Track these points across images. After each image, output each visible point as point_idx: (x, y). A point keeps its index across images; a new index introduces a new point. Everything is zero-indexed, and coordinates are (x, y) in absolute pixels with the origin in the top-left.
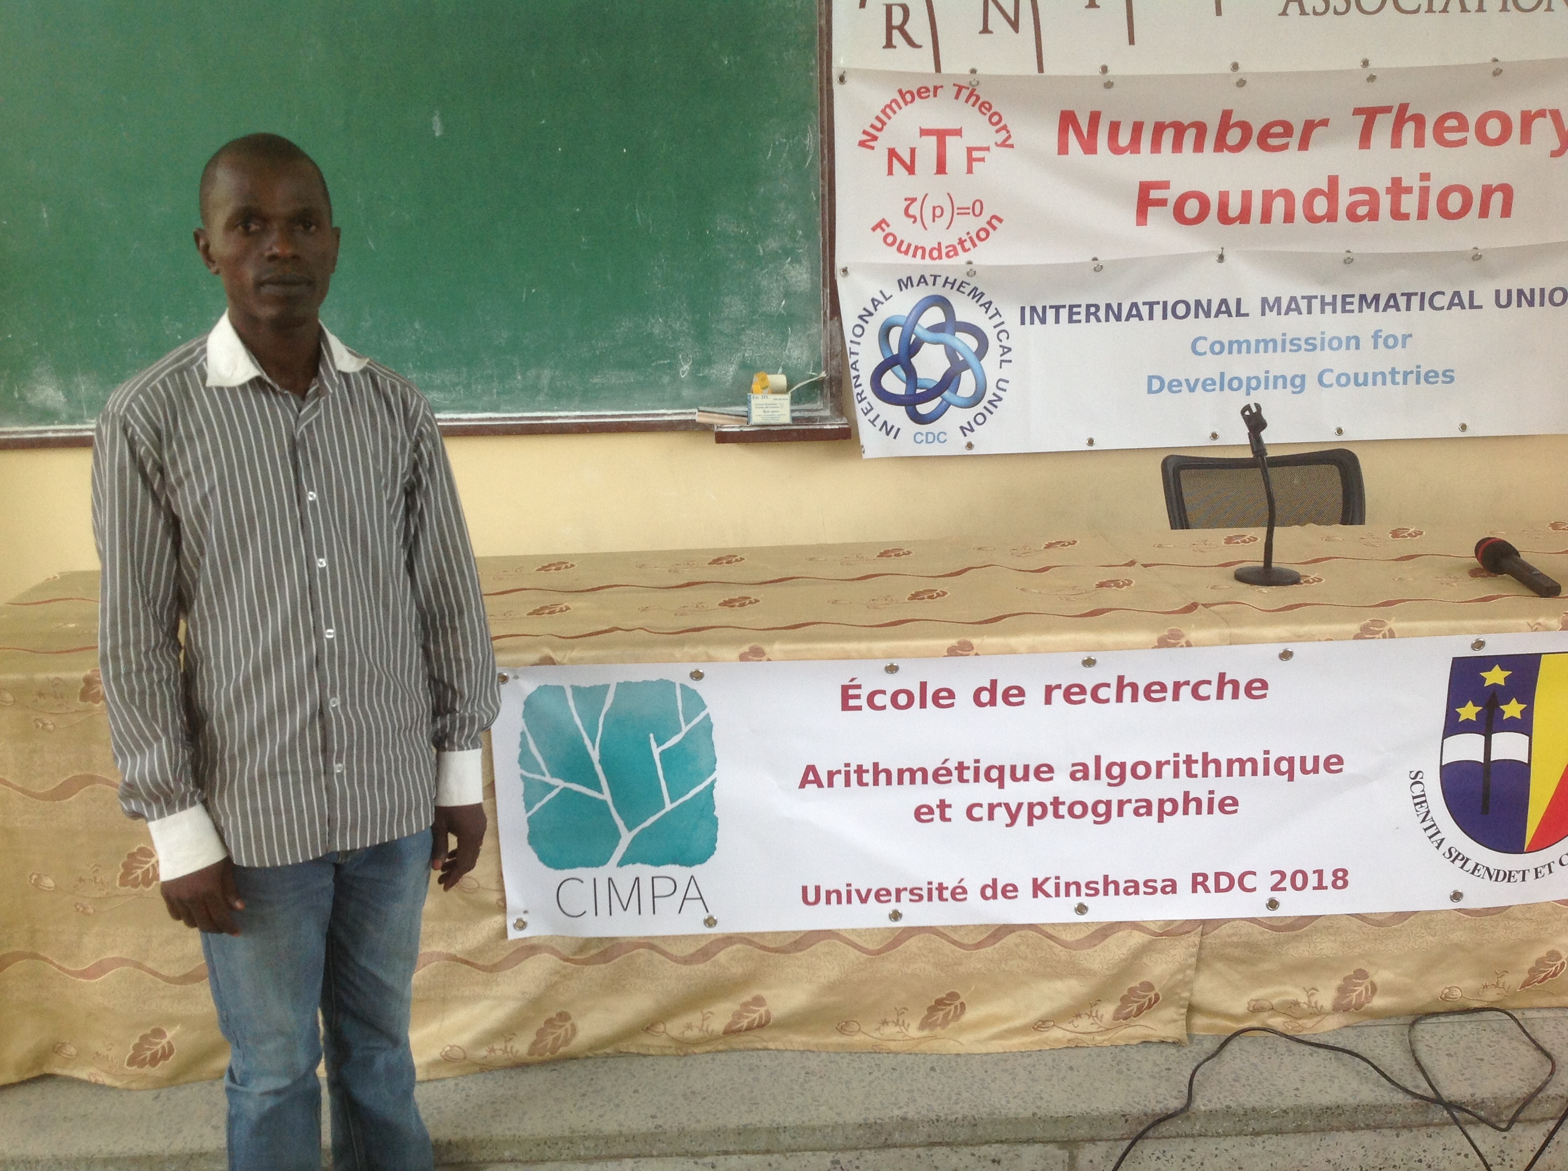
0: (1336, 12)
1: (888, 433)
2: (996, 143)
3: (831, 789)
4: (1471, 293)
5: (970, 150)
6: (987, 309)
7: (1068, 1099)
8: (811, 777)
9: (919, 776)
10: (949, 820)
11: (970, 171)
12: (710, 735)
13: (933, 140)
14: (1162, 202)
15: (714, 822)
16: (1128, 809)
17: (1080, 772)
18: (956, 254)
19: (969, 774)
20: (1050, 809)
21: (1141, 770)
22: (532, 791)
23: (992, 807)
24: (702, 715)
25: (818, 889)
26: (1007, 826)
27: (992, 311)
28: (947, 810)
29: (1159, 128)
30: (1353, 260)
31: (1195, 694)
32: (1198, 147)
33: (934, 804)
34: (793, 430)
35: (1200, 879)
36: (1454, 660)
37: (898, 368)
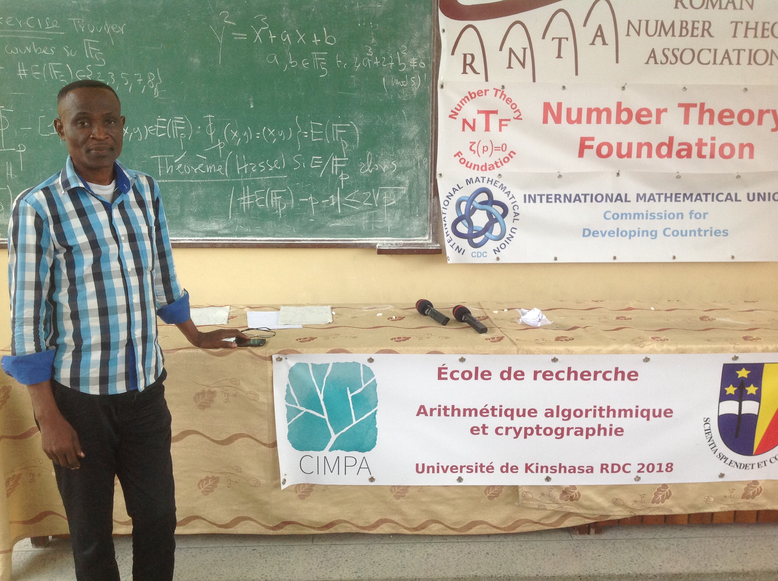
0: (671, 63)
1: (459, 252)
2: (514, 118)
3: (431, 417)
4: (736, 194)
5: (501, 120)
6: (508, 195)
7: (553, 569)
8: (422, 411)
9: (473, 412)
10: (487, 434)
11: (500, 130)
12: (375, 390)
13: (483, 116)
14: (591, 147)
15: (376, 430)
16: (572, 432)
17: (549, 413)
18: (494, 168)
19: (497, 413)
20: (535, 431)
21: (578, 413)
22: (291, 413)
23: (507, 429)
24: (372, 379)
25: (423, 465)
26: (515, 438)
27: (510, 196)
28: (486, 429)
29: (590, 111)
30: (680, 177)
31: (604, 377)
32: (609, 121)
33: (480, 426)
34: (414, 249)
35: (605, 467)
36: (724, 365)
37: (464, 221)
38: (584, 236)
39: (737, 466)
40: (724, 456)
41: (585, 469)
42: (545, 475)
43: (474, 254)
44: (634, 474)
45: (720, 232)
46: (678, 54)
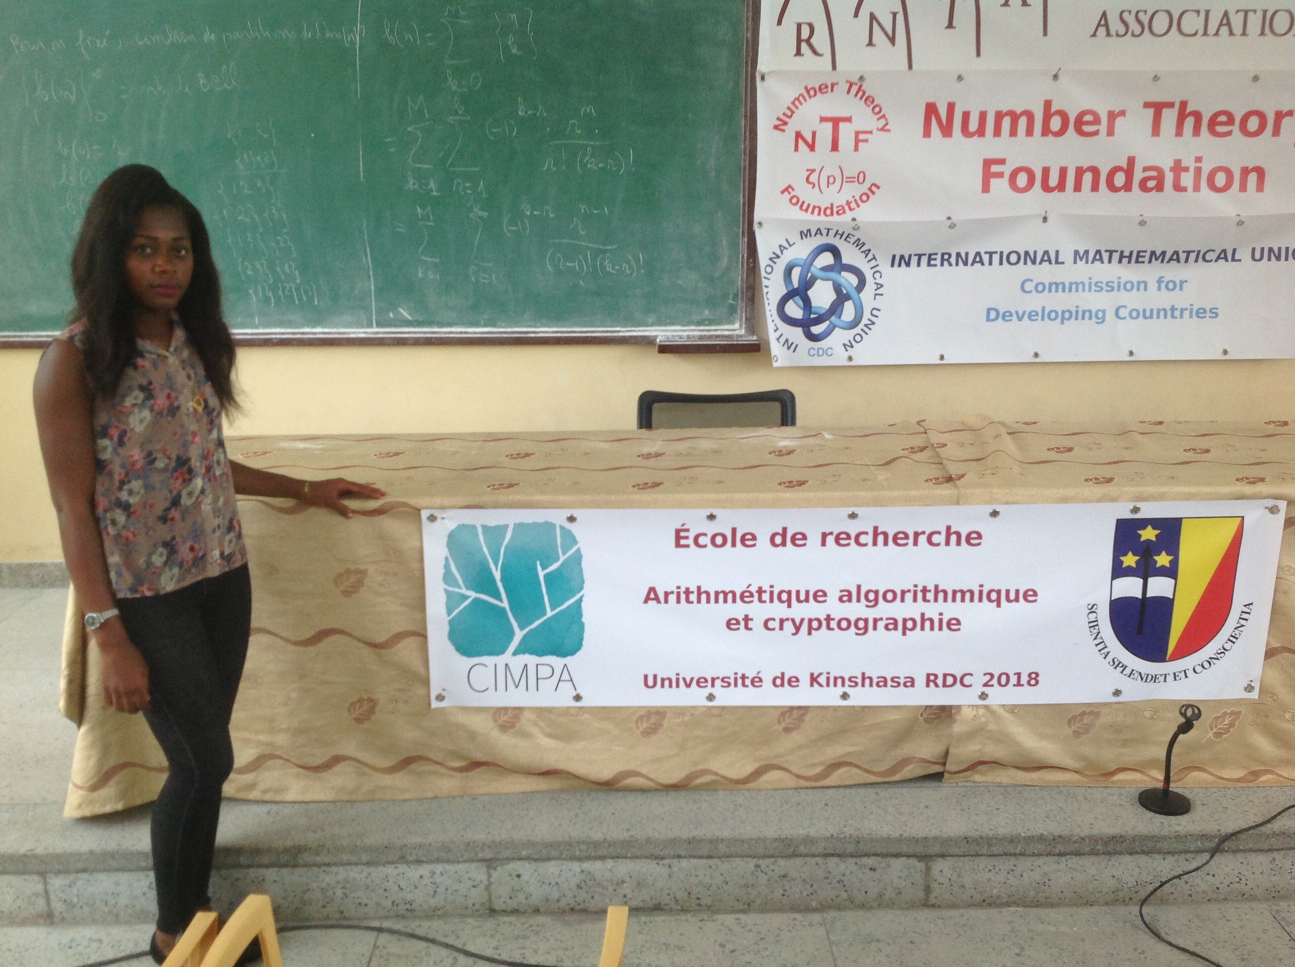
0: (1133, 35)
1: (789, 348)
2: (877, 128)
3: (666, 605)
4: (1234, 250)
5: (857, 133)
6: (867, 255)
8: (652, 596)
9: (730, 597)
10: (751, 629)
11: (856, 149)
12: (580, 564)
13: (829, 125)
14: (1000, 175)
15: (582, 626)
16: (881, 625)
17: (846, 597)
18: (844, 212)
19: (766, 597)
20: (824, 623)
21: (890, 596)
22: (452, 600)
23: (782, 621)
24: (575, 548)
25: (655, 677)
26: (793, 634)
27: (870, 256)
28: (750, 622)
29: (999, 116)
30: (1145, 222)
31: (930, 541)
32: (1030, 132)
33: (740, 617)
34: (716, 345)
35: (932, 678)
36: (1118, 520)
37: (797, 298)
38: (988, 319)
39: (1142, 679)
40: (1120, 663)
41: (902, 681)
42: (840, 690)
43: (812, 352)
44: (978, 689)
45: (1205, 312)
46: (1145, 19)
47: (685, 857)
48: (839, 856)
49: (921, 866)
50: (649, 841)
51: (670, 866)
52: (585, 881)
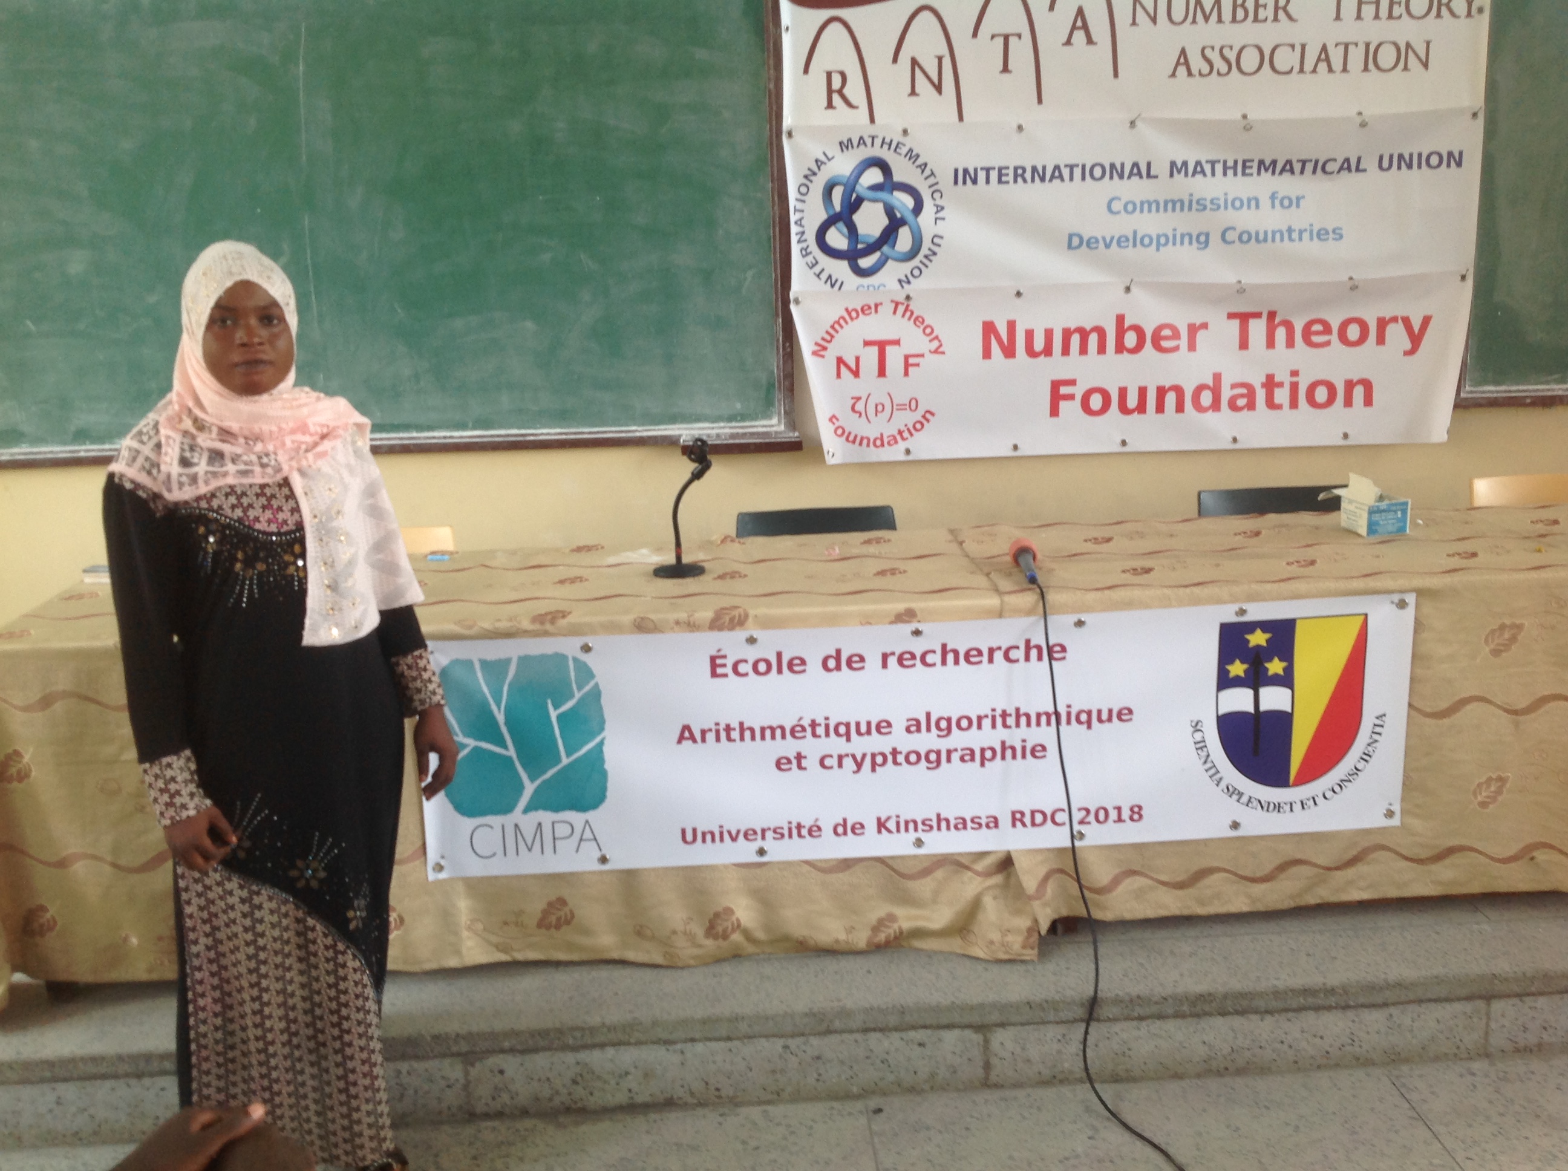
0: (1219, 74)
1: (832, 286)
3: (704, 745)
4: (1359, 159)
6: (923, 171)
8: (687, 734)
9: (778, 732)
10: (805, 769)
12: (599, 701)
15: (604, 774)
16: (955, 757)
17: (914, 726)
19: (820, 731)
20: (890, 758)
21: (964, 723)
23: (840, 758)
24: (592, 684)
25: (694, 831)
26: (854, 772)
27: (927, 172)
28: (803, 761)
30: (1251, 127)
31: (1007, 658)
33: (792, 755)
35: (1018, 816)
36: (1222, 625)
37: (841, 225)
38: (1070, 247)
39: (1263, 808)
40: (1236, 789)
41: (984, 821)
42: (912, 835)
43: (861, 290)
45: (1327, 233)
46: (1232, 56)
47: (700, 1041)
48: (881, 1030)
49: (977, 1038)
50: (655, 1023)
51: (682, 1052)
52: (581, 1075)
